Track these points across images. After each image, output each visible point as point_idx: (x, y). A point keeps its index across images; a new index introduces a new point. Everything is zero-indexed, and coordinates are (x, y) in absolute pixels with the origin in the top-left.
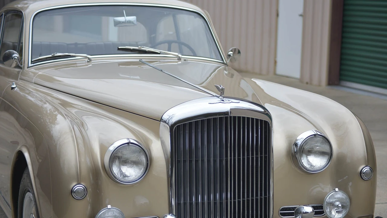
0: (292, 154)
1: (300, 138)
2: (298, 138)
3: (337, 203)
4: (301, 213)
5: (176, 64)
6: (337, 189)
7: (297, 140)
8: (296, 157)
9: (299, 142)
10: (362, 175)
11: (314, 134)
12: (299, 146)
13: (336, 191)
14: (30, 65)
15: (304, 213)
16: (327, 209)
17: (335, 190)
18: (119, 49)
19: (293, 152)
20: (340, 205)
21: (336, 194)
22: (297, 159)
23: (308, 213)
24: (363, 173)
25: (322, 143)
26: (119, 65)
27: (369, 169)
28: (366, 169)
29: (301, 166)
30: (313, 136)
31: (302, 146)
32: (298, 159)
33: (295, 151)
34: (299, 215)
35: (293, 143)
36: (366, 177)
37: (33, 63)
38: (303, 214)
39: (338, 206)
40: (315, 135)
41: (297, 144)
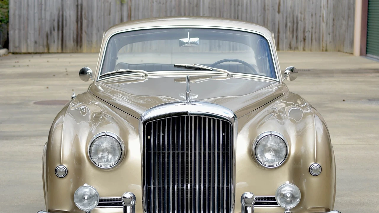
5: (225, 80)
10: (310, 170)
13: (287, 183)
14: (99, 80)
18: (175, 66)
26: (174, 81)
28: (314, 166)
36: (314, 172)
37: (101, 78)
39: (287, 196)
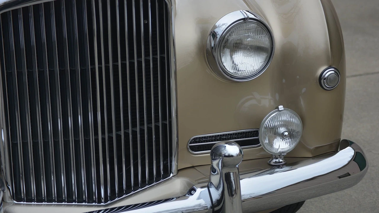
0: (207, 51)
1: (221, 24)
2: (217, 24)
3: (282, 130)
4: (221, 156)
6: (281, 107)
7: (215, 27)
8: (214, 55)
9: (220, 31)
10: (322, 81)
11: (243, 17)
12: (218, 37)
13: (280, 109)
15: (225, 156)
16: (265, 138)
17: (278, 108)
19: (208, 47)
20: (286, 133)
21: (280, 115)
22: (215, 60)
23: (232, 156)
24: (325, 79)
25: (257, 32)
27: (333, 72)
28: (329, 73)
29: (221, 71)
30: (242, 21)
31: (223, 37)
32: (217, 59)
33: (213, 45)
34: (217, 158)
35: (209, 32)
36: (328, 85)
38: (225, 158)
39: (283, 134)
40: (244, 19)
41: (216, 34)
